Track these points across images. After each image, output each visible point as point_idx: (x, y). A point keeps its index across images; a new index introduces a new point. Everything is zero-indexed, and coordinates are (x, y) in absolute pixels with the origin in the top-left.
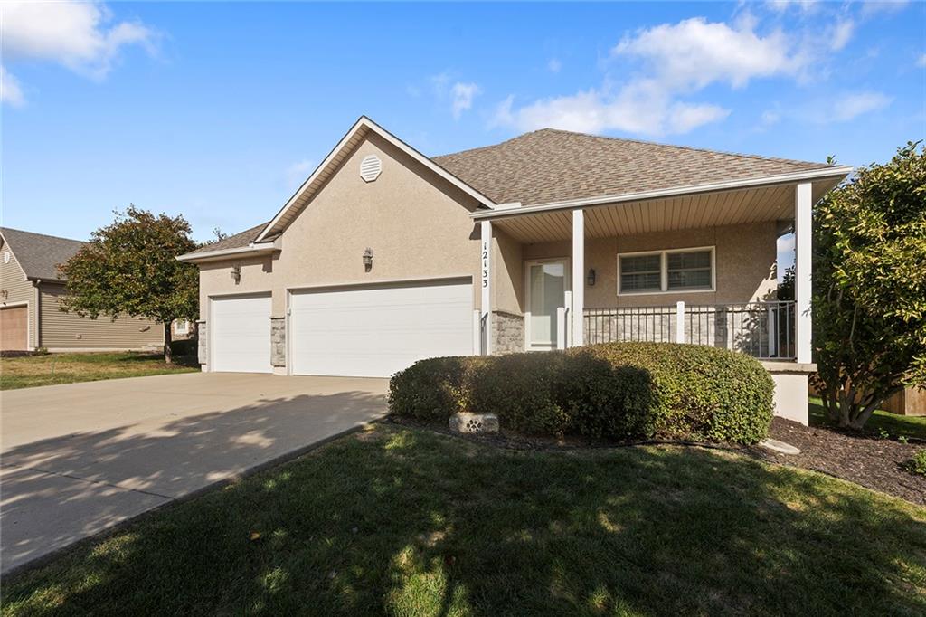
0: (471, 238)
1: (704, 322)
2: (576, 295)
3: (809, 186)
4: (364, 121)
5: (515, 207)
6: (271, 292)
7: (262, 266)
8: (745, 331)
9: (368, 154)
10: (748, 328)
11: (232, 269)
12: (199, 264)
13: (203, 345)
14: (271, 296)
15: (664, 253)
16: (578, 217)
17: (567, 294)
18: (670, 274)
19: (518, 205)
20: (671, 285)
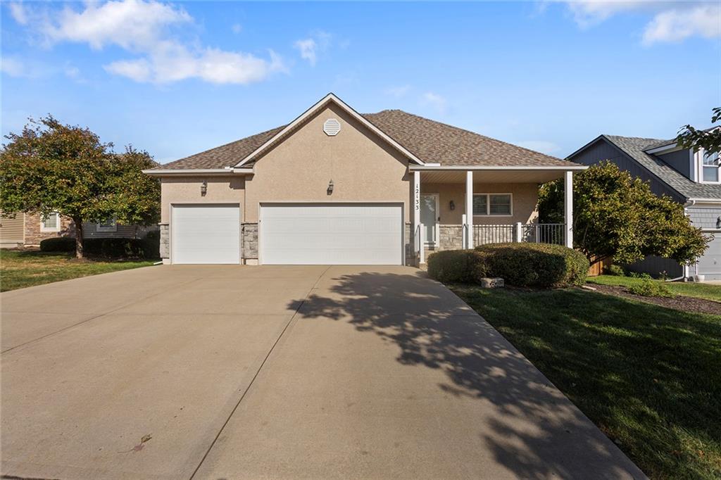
0: (403, 180)
1: (505, 231)
2: (468, 218)
3: (571, 173)
4: (331, 96)
5: (437, 166)
6: (239, 204)
7: (229, 184)
8: (525, 237)
9: (329, 118)
10: (526, 235)
11: (201, 184)
12: (161, 178)
13: (166, 242)
14: (239, 207)
15: (488, 195)
16: (470, 175)
17: (464, 216)
18: (491, 206)
19: (439, 165)
20: (492, 212)
